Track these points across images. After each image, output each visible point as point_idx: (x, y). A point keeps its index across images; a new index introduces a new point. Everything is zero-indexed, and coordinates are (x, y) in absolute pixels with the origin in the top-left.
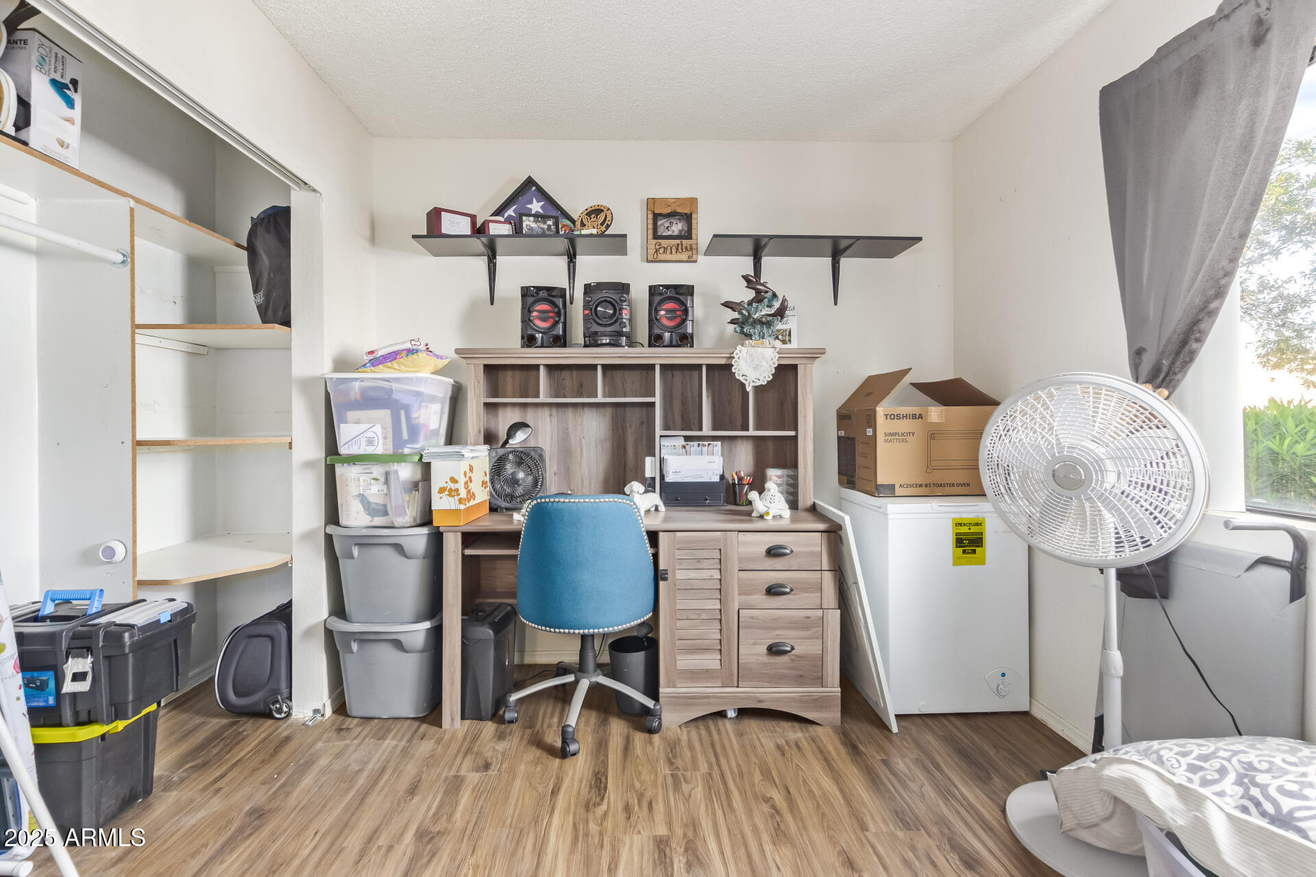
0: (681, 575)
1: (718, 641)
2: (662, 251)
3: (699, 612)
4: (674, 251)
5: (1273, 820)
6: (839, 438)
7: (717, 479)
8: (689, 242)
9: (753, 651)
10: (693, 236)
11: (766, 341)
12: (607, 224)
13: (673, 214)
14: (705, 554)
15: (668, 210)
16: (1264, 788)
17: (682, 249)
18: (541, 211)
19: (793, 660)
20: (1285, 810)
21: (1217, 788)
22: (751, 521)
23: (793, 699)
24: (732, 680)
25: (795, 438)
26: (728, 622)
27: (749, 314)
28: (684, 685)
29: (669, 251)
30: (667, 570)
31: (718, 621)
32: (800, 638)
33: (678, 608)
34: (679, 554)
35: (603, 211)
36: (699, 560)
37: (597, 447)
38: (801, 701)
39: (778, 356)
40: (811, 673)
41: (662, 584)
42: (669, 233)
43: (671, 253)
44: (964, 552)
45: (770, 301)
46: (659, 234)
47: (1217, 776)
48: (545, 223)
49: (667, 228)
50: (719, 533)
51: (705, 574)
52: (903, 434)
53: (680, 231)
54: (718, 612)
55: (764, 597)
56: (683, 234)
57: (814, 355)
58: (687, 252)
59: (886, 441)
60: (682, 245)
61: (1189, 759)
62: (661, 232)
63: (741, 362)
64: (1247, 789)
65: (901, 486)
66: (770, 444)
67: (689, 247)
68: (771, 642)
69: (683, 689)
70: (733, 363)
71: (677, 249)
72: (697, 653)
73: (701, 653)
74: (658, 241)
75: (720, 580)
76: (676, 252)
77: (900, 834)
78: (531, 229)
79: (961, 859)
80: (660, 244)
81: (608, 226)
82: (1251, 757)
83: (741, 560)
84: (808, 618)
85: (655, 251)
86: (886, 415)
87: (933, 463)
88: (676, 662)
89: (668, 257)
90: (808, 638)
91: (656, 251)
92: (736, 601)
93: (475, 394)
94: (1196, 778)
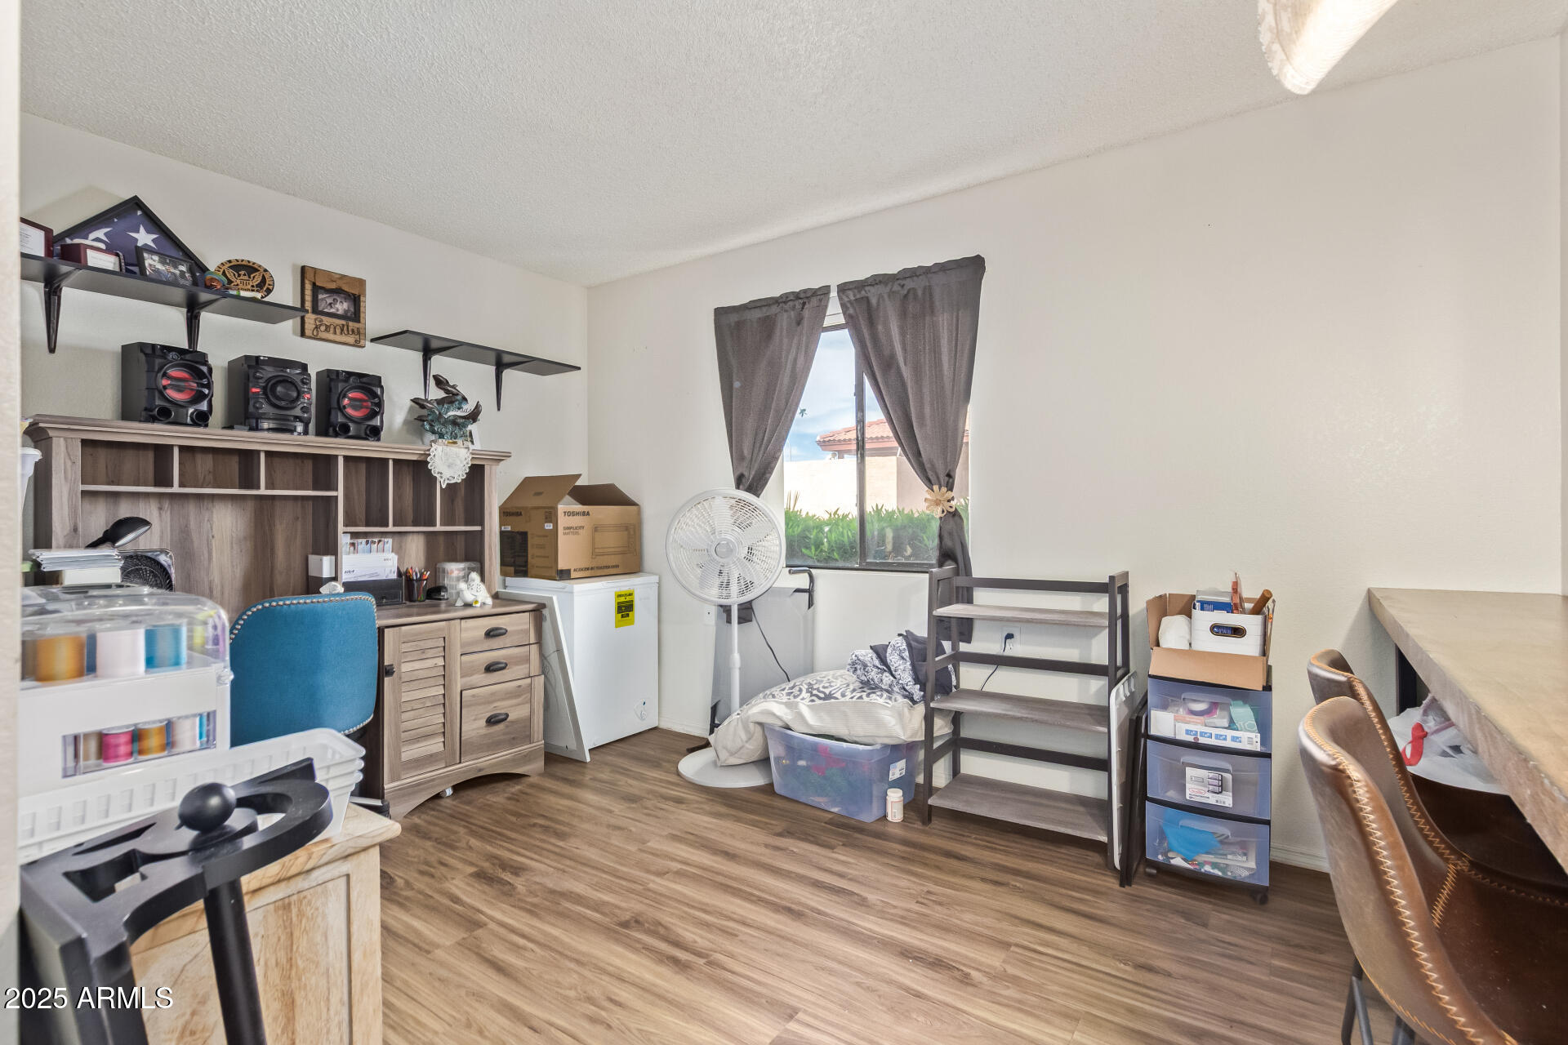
0: (405, 668)
1: (442, 725)
2: (323, 328)
3: (424, 700)
4: (338, 331)
5: (824, 699)
6: (502, 533)
7: (394, 576)
8: (357, 325)
9: (474, 726)
10: (362, 320)
11: (460, 441)
12: (268, 288)
13: (338, 291)
14: (430, 644)
15: (333, 286)
16: (818, 689)
17: (348, 331)
18: (154, 246)
19: (507, 727)
20: (828, 693)
21: (801, 697)
22: (455, 611)
23: (505, 761)
24: (454, 758)
25: (482, 533)
26: (451, 705)
27: (440, 413)
28: (408, 776)
29: (332, 330)
30: (392, 665)
31: (442, 706)
32: (512, 706)
33: (403, 700)
34: (405, 647)
35: (257, 270)
36: (423, 651)
37: (232, 548)
38: (516, 761)
39: (471, 456)
40: (522, 734)
41: (387, 680)
42: (332, 310)
43: (335, 333)
44: (622, 616)
45: (460, 403)
46: (320, 309)
47: (798, 693)
48: (176, 267)
49: (330, 304)
50: (444, 623)
51: (429, 663)
52: (576, 528)
53: (346, 311)
54: (441, 697)
55: (484, 675)
56: (349, 314)
57: (499, 458)
58: (353, 336)
59: (564, 534)
60: (348, 326)
61: (786, 691)
62: (322, 306)
63: (437, 459)
64: (811, 693)
65: (575, 570)
66: (441, 539)
67: (356, 331)
68: (488, 715)
69: (408, 779)
70: (428, 459)
71: (342, 330)
72: (422, 741)
73: (425, 740)
74: (319, 316)
75: (444, 666)
76: (341, 334)
77: (634, 805)
78: (157, 271)
79: (674, 802)
80: (321, 321)
81: (269, 291)
82: (808, 681)
83: (463, 645)
84: (520, 686)
85: (314, 326)
86: (565, 512)
87: (597, 550)
88: (400, 754)
89: (331, 336)
90: (519, 705)
91: (316, 327)
92: (458, 683)
93: (66, 478)
94: (791, 697)
